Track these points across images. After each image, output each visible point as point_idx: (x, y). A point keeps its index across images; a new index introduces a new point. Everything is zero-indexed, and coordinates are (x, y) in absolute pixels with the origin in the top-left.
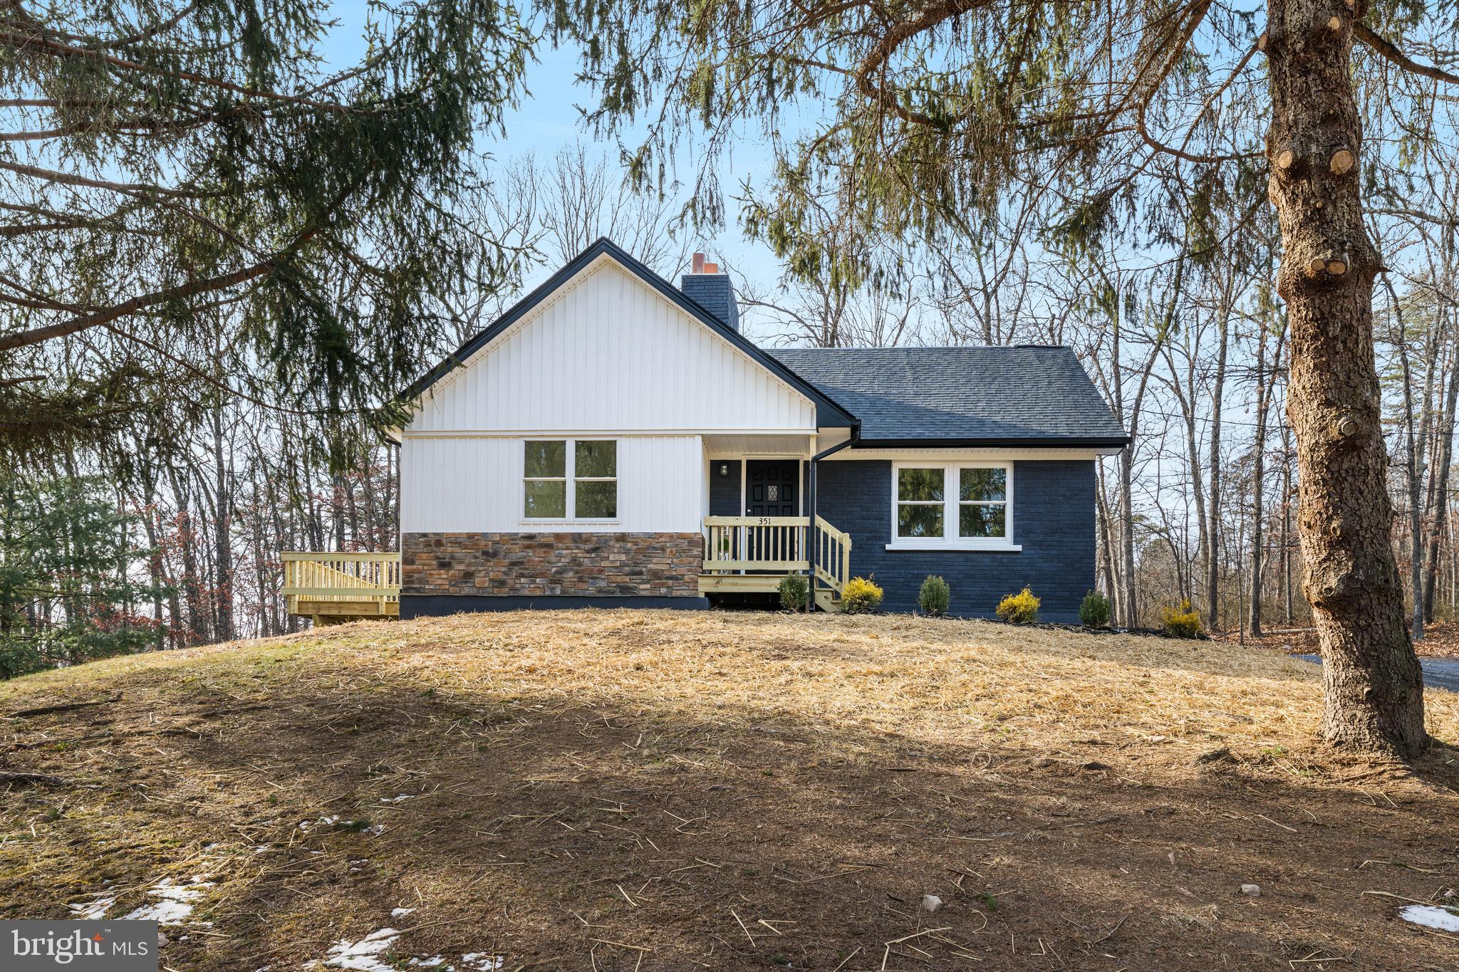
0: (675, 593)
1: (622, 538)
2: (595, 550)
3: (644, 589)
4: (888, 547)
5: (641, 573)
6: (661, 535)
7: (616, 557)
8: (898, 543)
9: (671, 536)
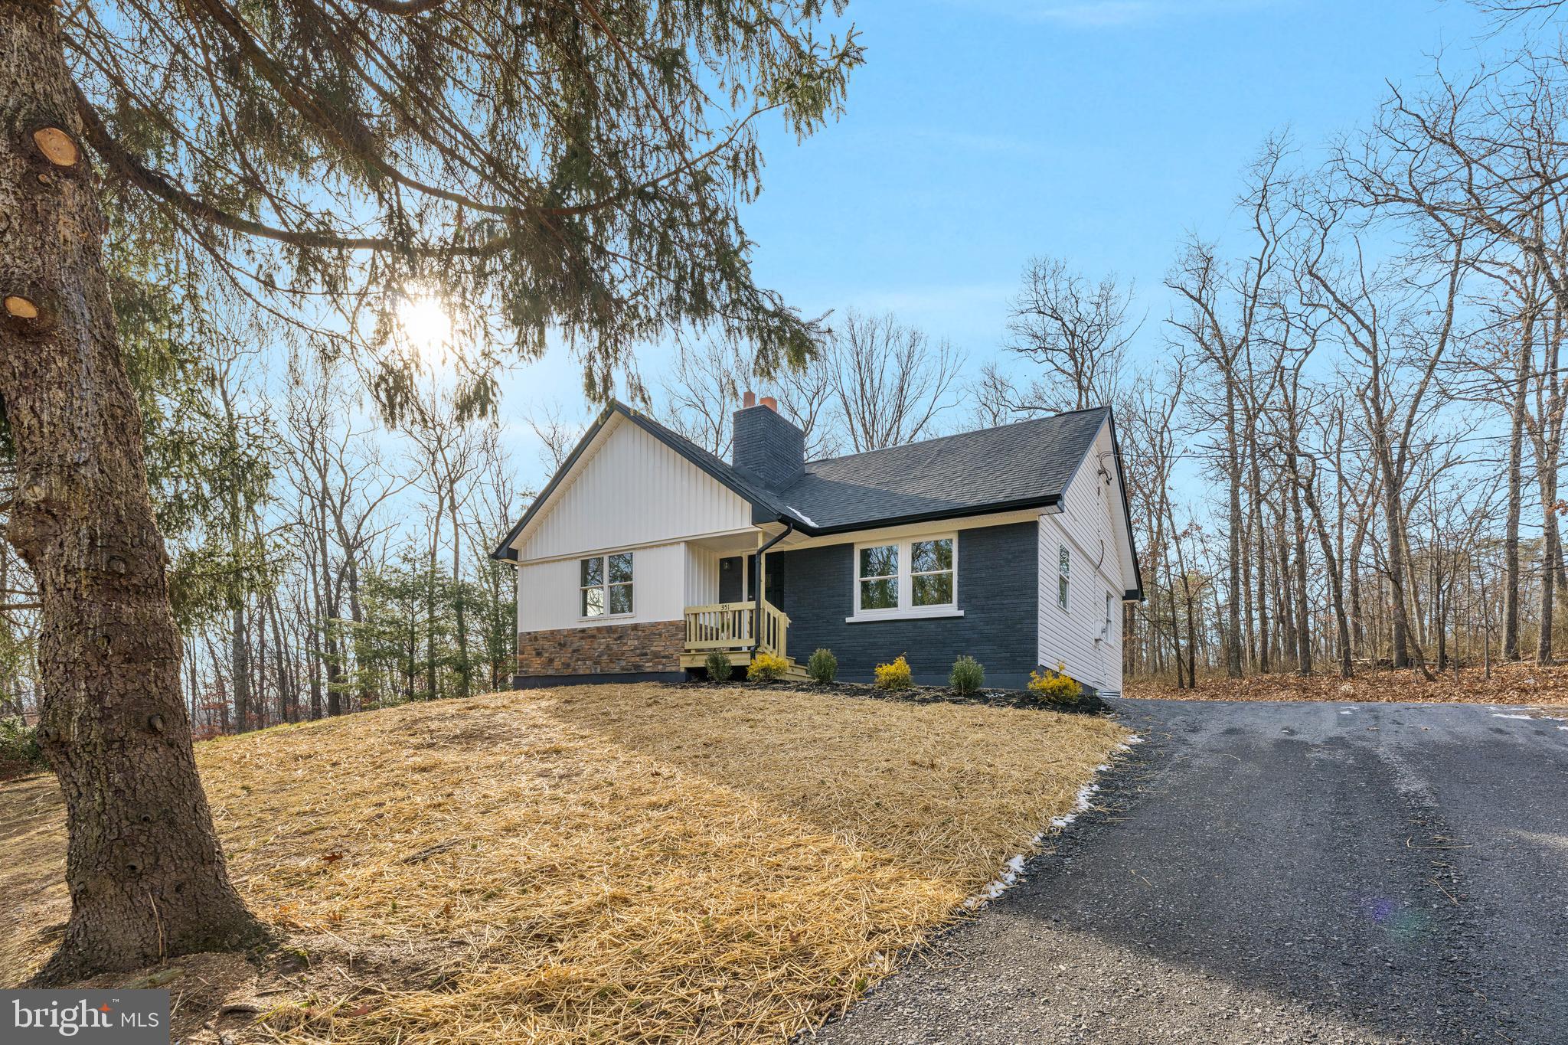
0: (668, 669)
1: (635, 627)
2: (620, 638)
3: (648, 667)
4: (848, 620)
5: (646, 654)
6: (659, 624)
7: (632, 643)
8: (860, 615)
9: (665, 623)
